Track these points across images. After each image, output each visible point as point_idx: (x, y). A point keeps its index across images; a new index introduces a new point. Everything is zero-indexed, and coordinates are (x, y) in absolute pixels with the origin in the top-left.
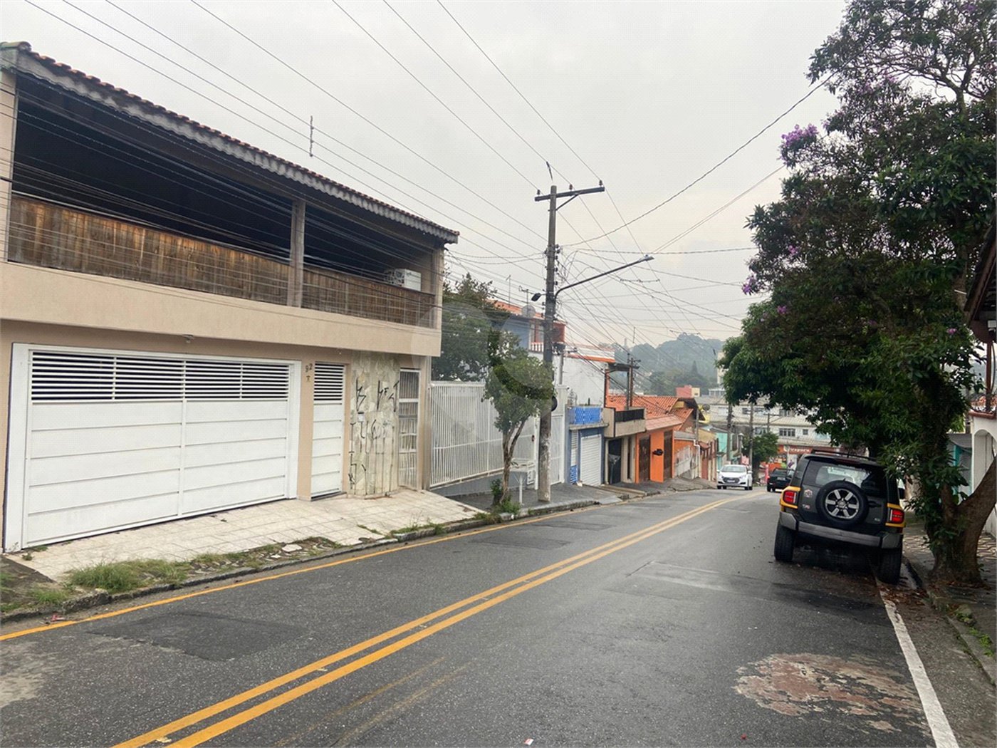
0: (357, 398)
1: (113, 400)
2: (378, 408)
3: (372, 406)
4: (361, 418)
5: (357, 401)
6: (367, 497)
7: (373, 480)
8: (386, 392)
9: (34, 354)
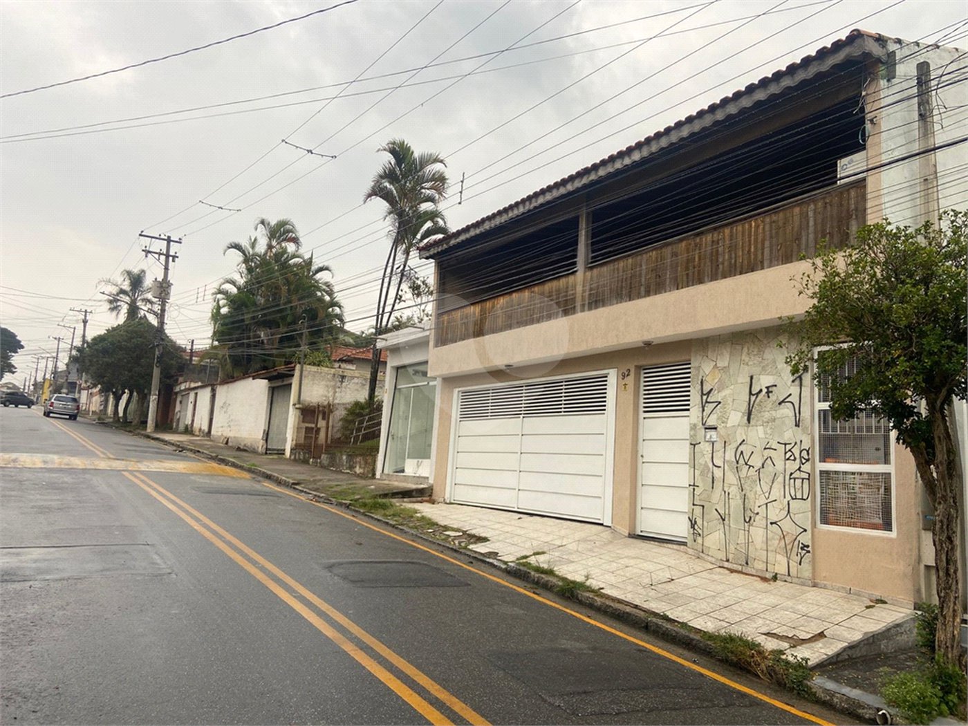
0: (703, 407)
1: (489, 417)
2: (749, 420)
3: (736, 417)
4: (712, 435)
5: (703, 410)
6: (726, 564)
7: (741, 540)
8: (768, 392)
9: (463, 393)
